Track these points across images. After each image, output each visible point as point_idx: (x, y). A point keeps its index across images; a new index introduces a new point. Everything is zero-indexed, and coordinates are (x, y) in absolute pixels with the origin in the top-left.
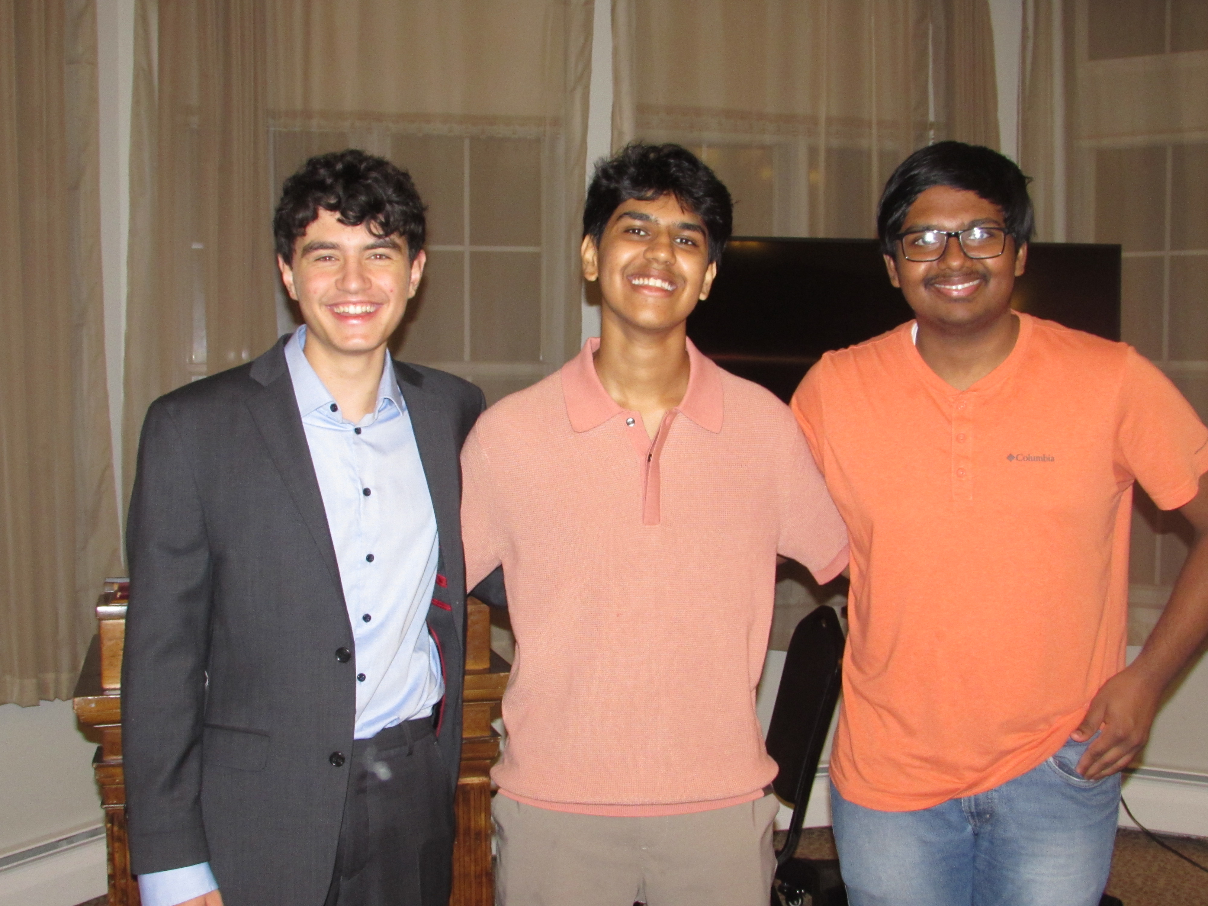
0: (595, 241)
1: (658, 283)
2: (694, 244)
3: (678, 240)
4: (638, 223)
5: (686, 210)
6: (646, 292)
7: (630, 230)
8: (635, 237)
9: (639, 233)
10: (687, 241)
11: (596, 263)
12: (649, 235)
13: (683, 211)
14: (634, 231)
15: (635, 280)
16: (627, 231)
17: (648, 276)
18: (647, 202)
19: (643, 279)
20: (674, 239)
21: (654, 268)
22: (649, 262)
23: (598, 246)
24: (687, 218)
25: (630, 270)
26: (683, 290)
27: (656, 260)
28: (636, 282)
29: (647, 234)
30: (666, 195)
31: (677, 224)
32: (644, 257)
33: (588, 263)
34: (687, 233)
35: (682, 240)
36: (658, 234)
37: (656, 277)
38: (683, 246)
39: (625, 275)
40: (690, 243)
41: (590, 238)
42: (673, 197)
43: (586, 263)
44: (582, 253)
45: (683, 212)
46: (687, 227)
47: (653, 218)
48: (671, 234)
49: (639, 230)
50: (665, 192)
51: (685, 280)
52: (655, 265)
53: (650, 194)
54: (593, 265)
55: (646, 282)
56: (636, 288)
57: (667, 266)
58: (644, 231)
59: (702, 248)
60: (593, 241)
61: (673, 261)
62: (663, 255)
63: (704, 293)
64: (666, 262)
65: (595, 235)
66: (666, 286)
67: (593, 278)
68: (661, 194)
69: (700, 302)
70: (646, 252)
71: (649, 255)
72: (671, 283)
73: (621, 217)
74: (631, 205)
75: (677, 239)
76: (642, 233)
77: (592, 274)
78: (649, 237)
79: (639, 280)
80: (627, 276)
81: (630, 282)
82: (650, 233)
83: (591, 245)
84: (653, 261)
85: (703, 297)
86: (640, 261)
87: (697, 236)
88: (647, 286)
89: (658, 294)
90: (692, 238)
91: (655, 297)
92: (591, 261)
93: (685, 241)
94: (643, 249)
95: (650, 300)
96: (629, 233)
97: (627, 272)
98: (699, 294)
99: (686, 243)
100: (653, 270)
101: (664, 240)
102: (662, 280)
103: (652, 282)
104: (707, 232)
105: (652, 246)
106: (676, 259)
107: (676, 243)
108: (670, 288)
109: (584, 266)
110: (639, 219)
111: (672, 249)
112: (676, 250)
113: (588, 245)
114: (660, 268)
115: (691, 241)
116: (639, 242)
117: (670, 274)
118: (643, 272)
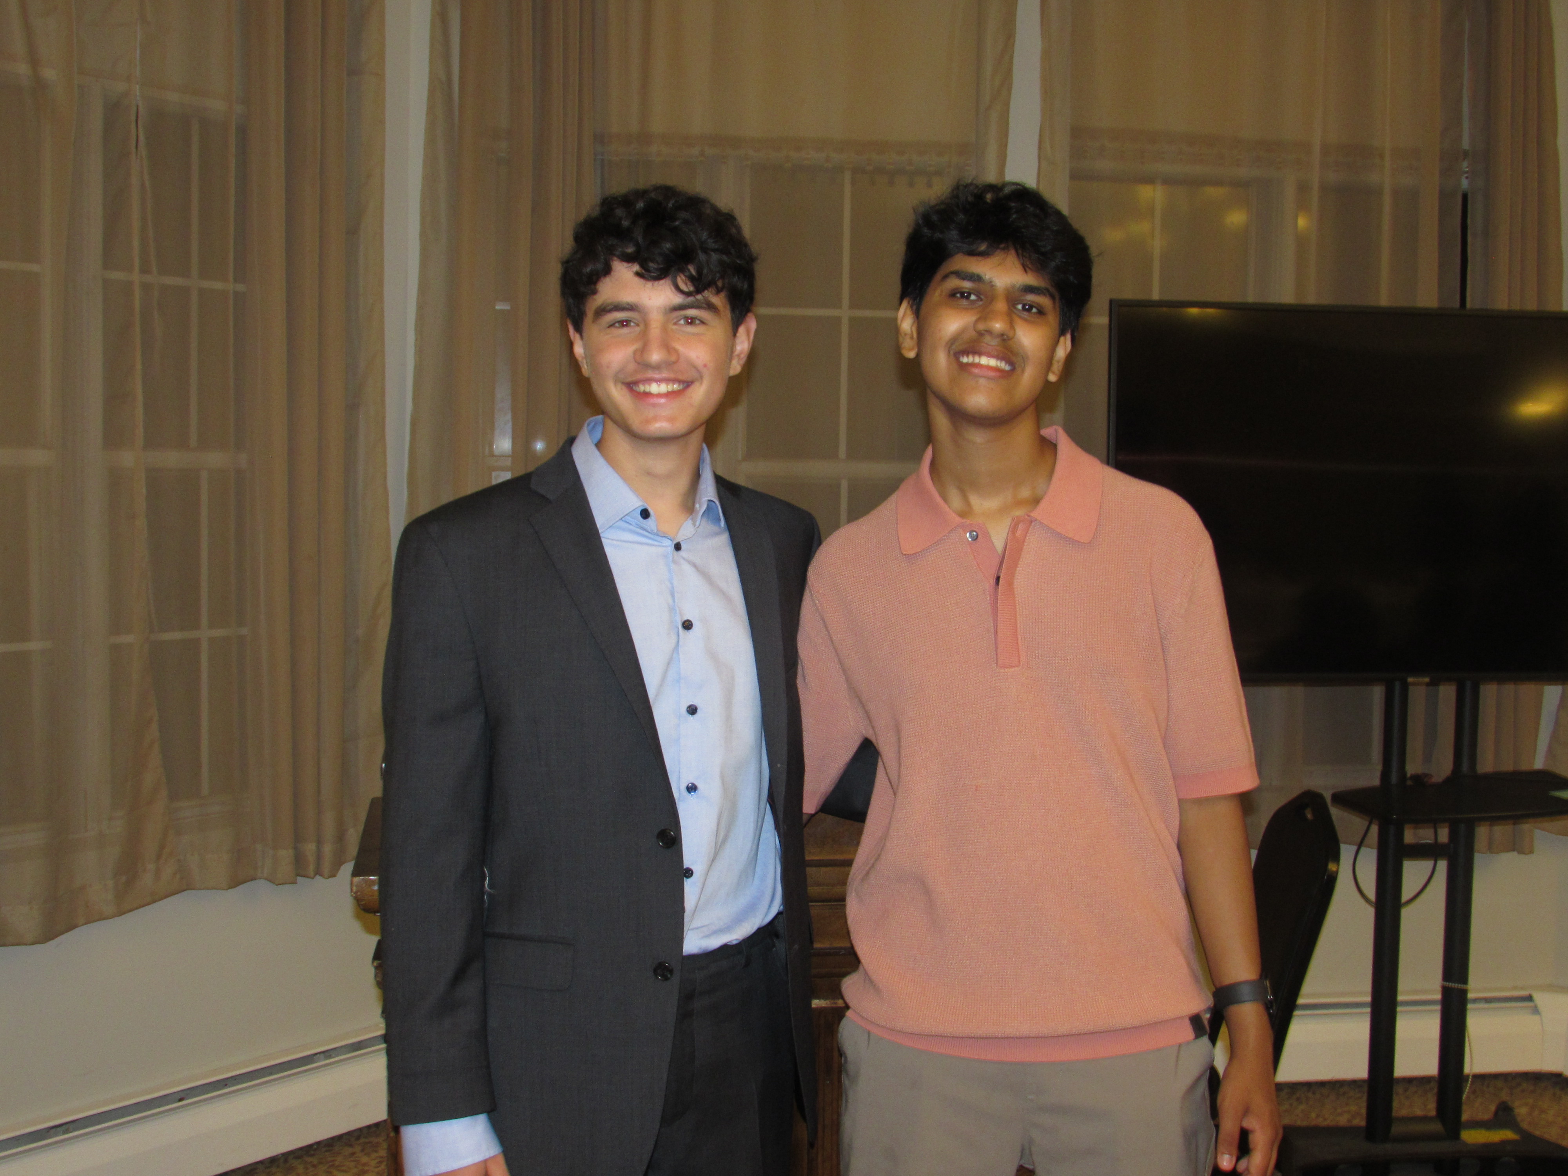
0: (915, 307)
1: (993, 362)
2: (1041, 312)
3: (1020, 307)
4: (967, 285)
5: (1029, 268)
6: (976, 371)
7: (957, 295)
8: (964, 302)
9: (968, 298)
10: (1031, 307)
11: (915, 335)
12: (982, 300)
13: (1025, 268)
14: (962, 294)
15: (963, 356)
16: (953, 294)
17: (980, 354)
18: (980, 258)
19: (974, 357)
20: (1014, 305)
21: (987, 344)
22: (981, 334)
23: (917, 313)
24: (1030, 279)
25: (958, 344)
26: (1023, 371)
27: (989, 332)
28: (965, 360)
29: (979, 299)
30: (1003, 249)
31: (1018, 286)
32: (975, 330)
33: (906, 334)
34: (1031, 298)
35: (1024, 306)
36: (992, 299)
37: (990, 356)
38: (1025, 315)
39: (951, 351)
40: (1034, 310)
41: (909, 303)
42: (1013, 252)
43: (903, 335)
44: (899, 322)
45: (1026, 271)
46: (1029, 289)
47: (987, 278)
48: (1010, 298)
49: (969, 294)
50: (1002, 246)
51: (1025, 358)
52: (988, 339)
53: (983, 247)
54: (912, 338)
55: (977, 360)
56: (964, 367)
57: (1004, 340)
58: (974, 294)
59: (1051, 318)
60: (911, 307)
61: (1011, 334)
62: (998, 326)
63: (1054, 373)
64: (1002, 335)
65: (915, 299)
66: (1003, 365)
67: (911, 355)
68: (998, 248)
70: (977, 322)
71: (981, 327)
72: (1009, 362)
73: (946, 277)
74: (959, 261)
75: (1018, 304)
76: (973, 297)
77: (911, 349)
78: (981, 303)
79: (968, 356)
80: (954, 353)
81: (957, 359)
82: (983, 298)
83: (909, 312)
84: (986, 333)
85: (1052, 378)
86: (972, 334)
87: (1044, 301)
88: (978, 365)
89: (992, 374)
90: (1038, 304)
91: (988, 378)
92: (909, 331)
93: (1027, 308)
94: (974, 318)
95: (982, 381)
96: (957, 297)
97: (954, 347)
98: (1047, 375)
99: (1029, 310)
100: (985, 345)
101: (1001, 305)
102: (997, 357)
103: (984, 361)
104: (1057, 296)
105: (985, 315)
106: (1015, 331)
107: (1016, 310)
108: (1007, 368)
109: (901, 340)
110: (969, 280)
111: (1010, 318)
112: (1016, 318)
113: (905, 312)
114: (994, 343)
115: (1036, 308)
116: (968, 309)
117: (1007, 351)
118: (973, 347)
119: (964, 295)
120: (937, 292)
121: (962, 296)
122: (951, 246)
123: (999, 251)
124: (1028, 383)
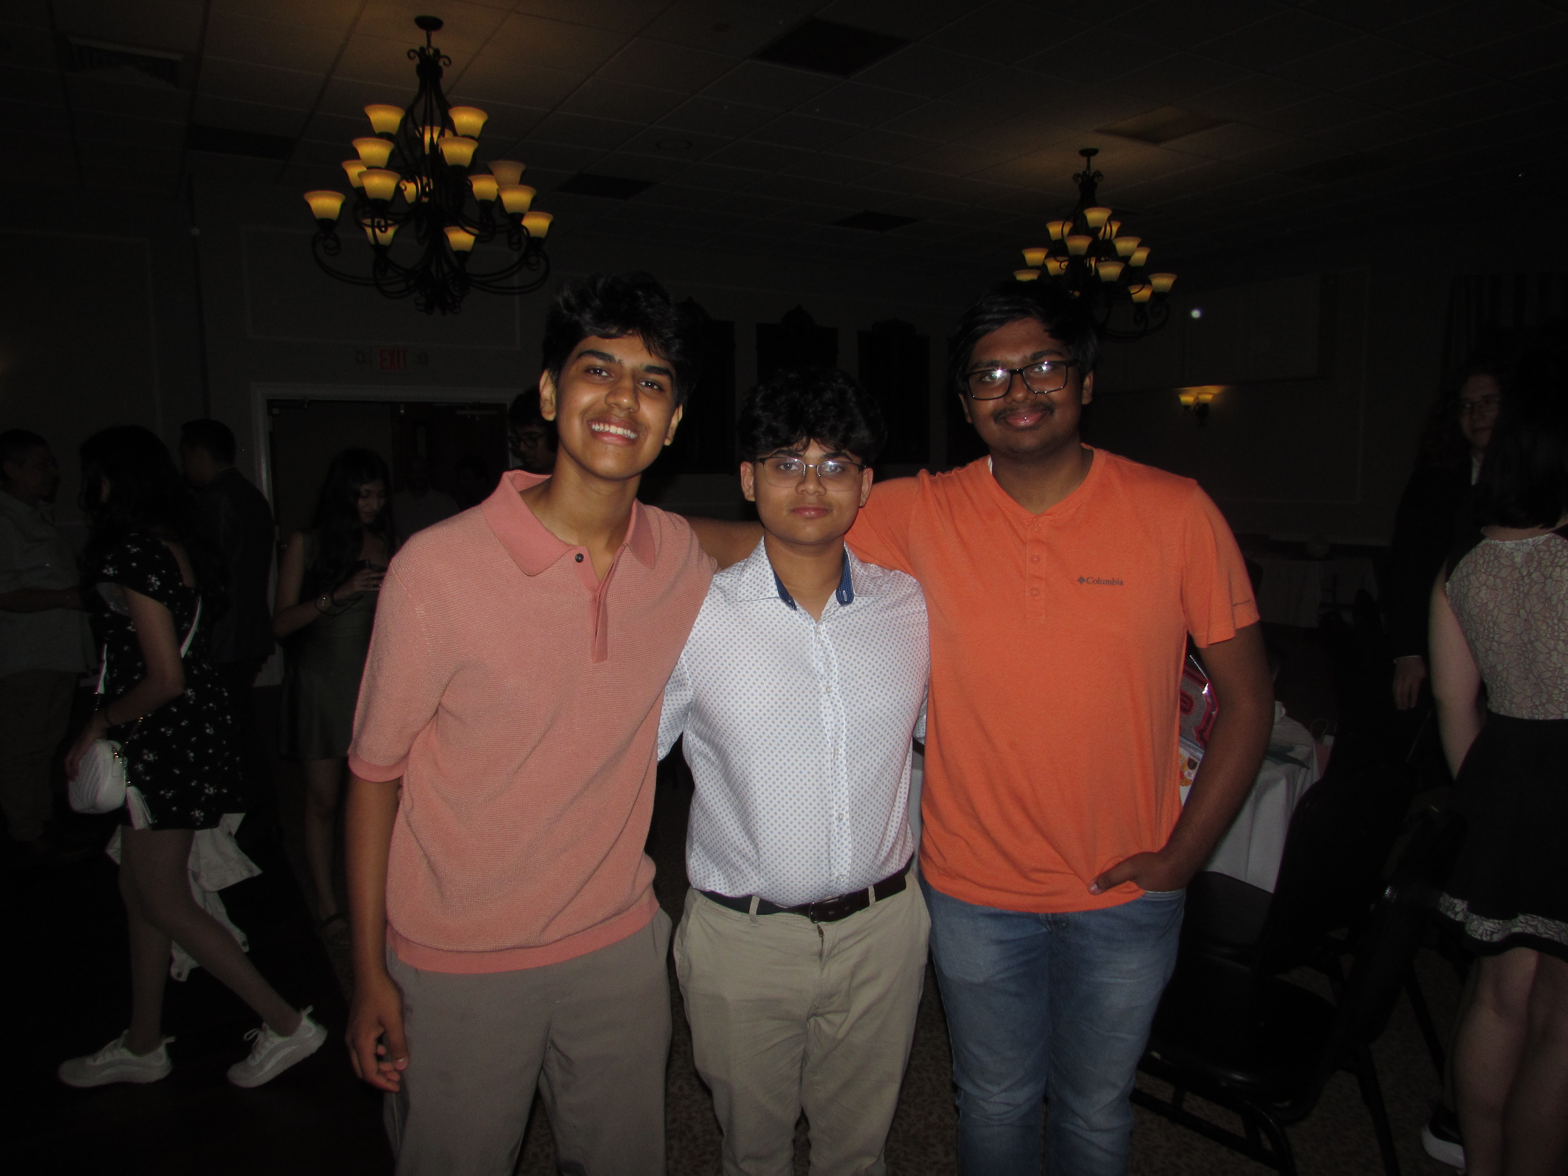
0: (554, 378)
1: (620, 431)
2: (661, 389)
3: (644, 384)
4: (599, 363)
6: (606, 439)
7: (592, 371)
8: (597, 377)
9: (600, 373)
11: (554, 401)
12: (612, 377)
13: (650, 351)
14: (595, 370)
15: (595, 425)
16: (587, 370)
17: (609, 423)
18: (611, 340)
19: (604, 426)
20: (639, 382)
23: (557, 384)
24: (653, 361)
25: (590, 415)
26: (645, 439)
27: (619, 406)
28: (596, 427)
29: (610, 375)
30: (630, 335)
31: (643, 366)
32: (606, 403)
33: (546, 400)
34: (653, 377)
35: (647, 383)
36: (621, 377)
37: (618, 425)
38: (648, 390)
39: (585, 420)
40: (655, 387)
41: (549, 372)
42: (639, 337)
43: (544, 400)
44: (541, 388)
45: (651, 355)
46: (650, 369)
47: (617, 358)
48: (635, 376)
49: (601, 371)
50: (630, 332)
51: (647, 429)
52: (616, 411)
53: (614, 331)
54: (552, 404)
55: (607, 428)
56: (596, 435)
57: (630, 413)
58: (606, 372)
59: (668, 394)
60: (552, 378)
61: (636, 408)
62: (626, 401)
63: (669, 438)
64: (629, 408)
65: (554, 371)
66: (629, 433)
67: (551, 418)
68: (626, 332)
69: (664, 448)
70: (607, 396)
71: (611, 400)
72: (634, 430)
73: (581, 355)
74: (593, 342)
75: (641, 382)
76: (604, 374)
77: (550, 413)
78: (611, 379)
79: (599, 425)
80: (588, 421)
81: (590, 427)
82: (613, 375)
83: (549, 381)
84: (615, 406)
85: (668, 443)
86: (602, 405)
87: (663, 379)
88: (608, 434)
89: (619, 442)
90: (659, 382)
91: (616, 445)
92: (548, 397)
93: (650, 385)
94: (605, 393)
95: (611, 448)
96: (591, 373)
97: (587, 415)
98: (664, 441)
99: (651, 387)
100: (614, 416)
101: (627, 383)
102: (624, 427)
103: (613, 429)
104: (674, 375)
105: (614, 391)
106: (639, 405)
107: (640, 387)
108: (633, 436)
109: (542, 404)
110: (601, 359)
111: (635, 394)
112: (640, 394)
113: (546, 381)
114: (622, 415)
115: (657, 385)
116: (600, 384)
117: (633, 422)
118: (604, 418)
119: (597, 371)
120: (574, 368)
121: (595, 372)
122: (587, 329)
123: (626, 336)
124: (649, 449)
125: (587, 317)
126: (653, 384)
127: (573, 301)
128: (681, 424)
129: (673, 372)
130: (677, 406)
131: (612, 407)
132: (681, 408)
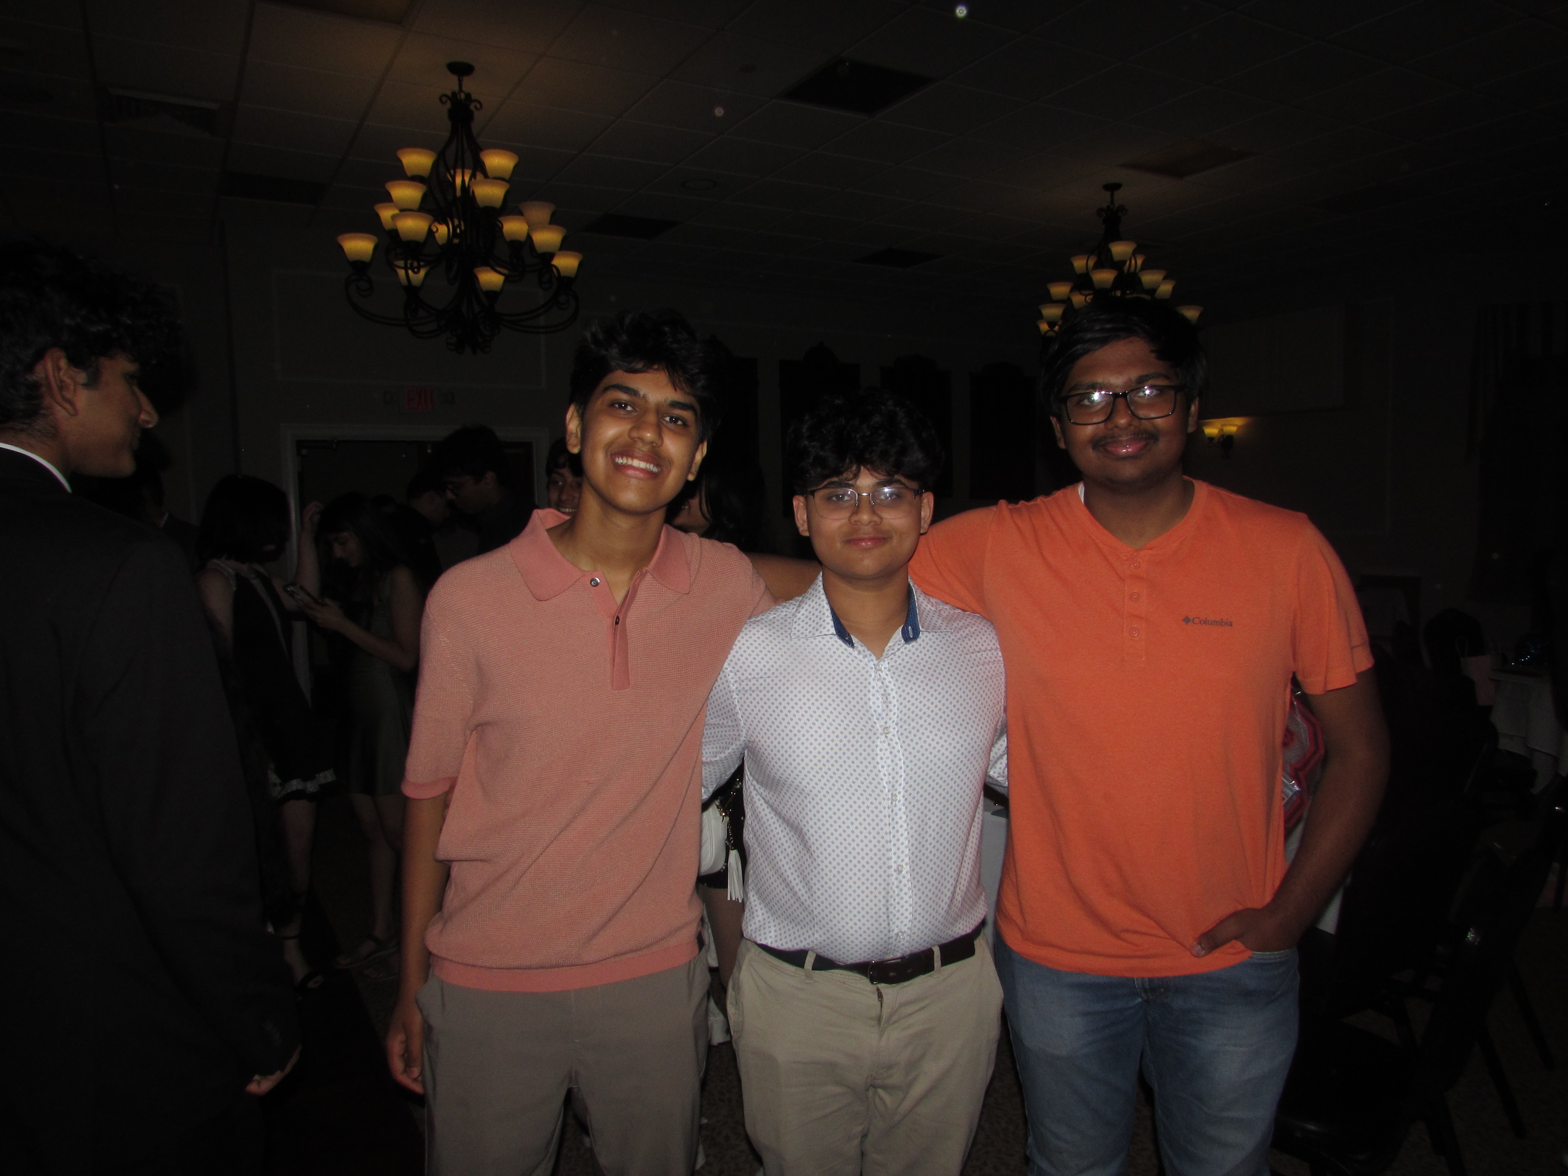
0: (580, 411)
1: (643, 465)
2: (685, 425)
3: (668, 419)
4: (624, 397)
5: (678, 387)
6: (629, 472)
7: (617, 406)
8: (622, 412)
9: (625, 408)
11: (579, 434)
12: (636, 411)
13: (674, 386)
14: (620, 404)
15: (619, 458)
16: (612, 405)
17: (633, 457)
18: (636, 374)
19: (627, 460)
20: (663, 417)
23: (583, 418)
25: (614, 449)
26: (669, 472)
27: (642, 439)
28: (620, 461)
29: (634, 410)
30: (656, 370)
31: (667, 401)
32: (630, 437)
33: (572, 433)
34: (678, 412)
35: (671, 419)
36: (645, 411)
37: (641, 459)
38: (671, 426)
39: (609, 453)
40: (680, 423)
41: (576, 406)
43: (570, 433)
44: (567, 421)
45: (676, 390)
46: (675, 404)
47: (642, 393)
48: (660, 411)
49: (626, 406)
50: (656, 367)
51: (671, 462)
52: (640, 445)
53: (640, 366)
54: (577, 437)
55: (630, 462)
56: (620, 469)
57: (653, 447)
58: (631, 406)
59: (693, 429)
60: (578, 411)
61: (659, 443)
62: (649, 435)
63: (693, 474)
64: (652, 443)
65: (581, 405)
66: (651, 467)
67: (575, 450)
69: (687, 483)
70: (631, 430)
71: (635, 434)
72: (657, 465)
73: (607, 389)
74: (619, 376)
75: (666, 417)
76: (629, 408)
77: (575, 446)
78: (636, 414)
79: (622, 458)
80: (611, 455)
81: (613, 461)
82: (638, 409)
83: (575, 414)
84: (638, 440)
85: (691, 478)
86: (625, 439)
87: (687, 415)
88: (631, 467)
89: (642, 475)
90: (683, 418)
91: (639, 479)
92: (574, 431)
93: (674, 420)
94: (629, 427)
95: (634, 481)
96: (615, 407)
97: (611, 449)
98: (687, 475)
99: (675, 422)
100: (637, 450)
101: (651, 418)
102: (647, 461)
103: (636, 463)
104: (699, 411)
105: (638, 424)
106: (663, 440)
107: (664, 422)
108: (655, 470)
109: (568, 437)
110: (626, 393)
111: (659, 428)
112: (664, 429)
113: (573, 414)
114: (645, 449)
115: (681, 420)
116: (625, 418)
117: (656, 456)
118: (627, 451)
119: (622, 405)
120: (599, 403)
121: (620, 406)
122: (613, 364)
123: (651, 371)
124: (672, 482)
125: (614, 351)
126: (677, 419)
127: (601, 336)
128: (705, 460)
129: (697, 406)
130: (701, 441)
131: (635, 441)
132: (705, 444)
